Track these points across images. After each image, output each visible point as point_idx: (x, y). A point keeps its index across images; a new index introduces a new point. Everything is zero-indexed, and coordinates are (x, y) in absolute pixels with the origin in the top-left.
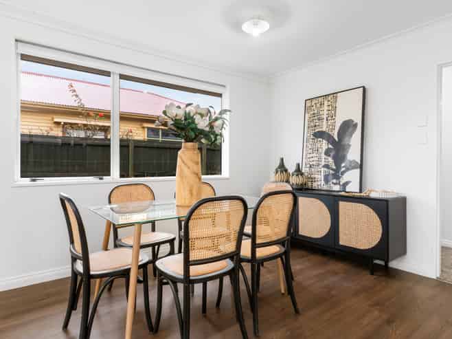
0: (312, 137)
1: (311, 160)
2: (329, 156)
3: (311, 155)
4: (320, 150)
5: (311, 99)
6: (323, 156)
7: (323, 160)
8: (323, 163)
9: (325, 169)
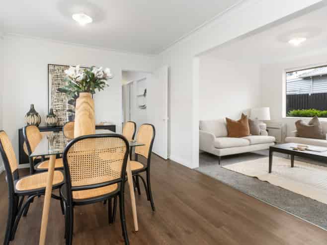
0: (56, 91)
1: (57, 106)
2: (72, 104)
3: (56, 103)
4: (64, 101)
5: (54, 65)
6: (67, 104)
7: (67, 107)
8: (67, 109)
9: (69, 113)
